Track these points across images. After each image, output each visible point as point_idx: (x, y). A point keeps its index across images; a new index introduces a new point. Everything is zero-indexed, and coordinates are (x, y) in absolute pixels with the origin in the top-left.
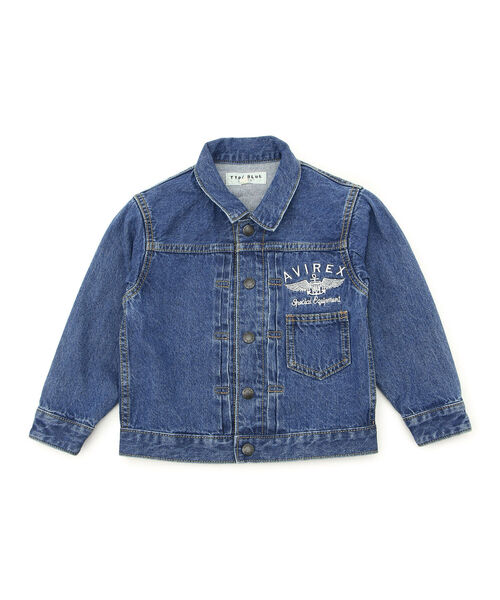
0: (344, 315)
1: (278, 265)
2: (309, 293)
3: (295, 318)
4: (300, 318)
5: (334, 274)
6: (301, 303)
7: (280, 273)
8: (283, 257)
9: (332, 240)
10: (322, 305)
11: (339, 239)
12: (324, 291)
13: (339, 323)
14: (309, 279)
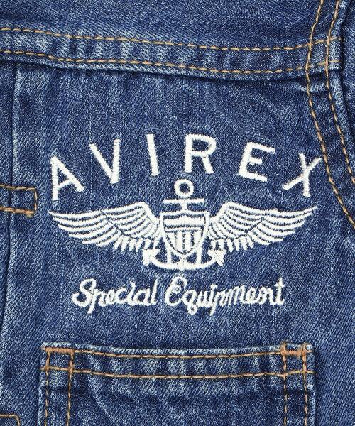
0: (294, 362)
1: (28, 123)
2: (149, 257)
3: (82, 360)
4: (105, 361)
5: (274, 186)
6: (112, 298)
7: (36, 162)
8: (53, 92)
9: (274, 33)
10: (203, 312)
11: (302, 31)
12: (218, 257)
13: (270, 395)
14: (160, 197)
